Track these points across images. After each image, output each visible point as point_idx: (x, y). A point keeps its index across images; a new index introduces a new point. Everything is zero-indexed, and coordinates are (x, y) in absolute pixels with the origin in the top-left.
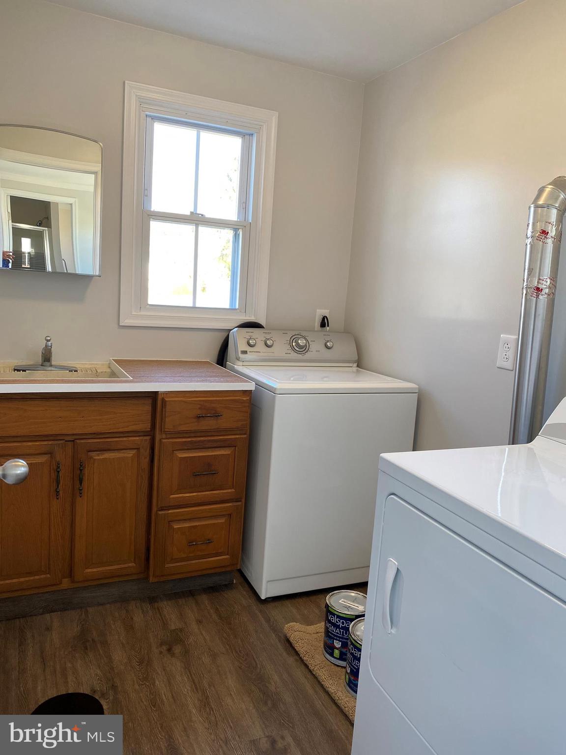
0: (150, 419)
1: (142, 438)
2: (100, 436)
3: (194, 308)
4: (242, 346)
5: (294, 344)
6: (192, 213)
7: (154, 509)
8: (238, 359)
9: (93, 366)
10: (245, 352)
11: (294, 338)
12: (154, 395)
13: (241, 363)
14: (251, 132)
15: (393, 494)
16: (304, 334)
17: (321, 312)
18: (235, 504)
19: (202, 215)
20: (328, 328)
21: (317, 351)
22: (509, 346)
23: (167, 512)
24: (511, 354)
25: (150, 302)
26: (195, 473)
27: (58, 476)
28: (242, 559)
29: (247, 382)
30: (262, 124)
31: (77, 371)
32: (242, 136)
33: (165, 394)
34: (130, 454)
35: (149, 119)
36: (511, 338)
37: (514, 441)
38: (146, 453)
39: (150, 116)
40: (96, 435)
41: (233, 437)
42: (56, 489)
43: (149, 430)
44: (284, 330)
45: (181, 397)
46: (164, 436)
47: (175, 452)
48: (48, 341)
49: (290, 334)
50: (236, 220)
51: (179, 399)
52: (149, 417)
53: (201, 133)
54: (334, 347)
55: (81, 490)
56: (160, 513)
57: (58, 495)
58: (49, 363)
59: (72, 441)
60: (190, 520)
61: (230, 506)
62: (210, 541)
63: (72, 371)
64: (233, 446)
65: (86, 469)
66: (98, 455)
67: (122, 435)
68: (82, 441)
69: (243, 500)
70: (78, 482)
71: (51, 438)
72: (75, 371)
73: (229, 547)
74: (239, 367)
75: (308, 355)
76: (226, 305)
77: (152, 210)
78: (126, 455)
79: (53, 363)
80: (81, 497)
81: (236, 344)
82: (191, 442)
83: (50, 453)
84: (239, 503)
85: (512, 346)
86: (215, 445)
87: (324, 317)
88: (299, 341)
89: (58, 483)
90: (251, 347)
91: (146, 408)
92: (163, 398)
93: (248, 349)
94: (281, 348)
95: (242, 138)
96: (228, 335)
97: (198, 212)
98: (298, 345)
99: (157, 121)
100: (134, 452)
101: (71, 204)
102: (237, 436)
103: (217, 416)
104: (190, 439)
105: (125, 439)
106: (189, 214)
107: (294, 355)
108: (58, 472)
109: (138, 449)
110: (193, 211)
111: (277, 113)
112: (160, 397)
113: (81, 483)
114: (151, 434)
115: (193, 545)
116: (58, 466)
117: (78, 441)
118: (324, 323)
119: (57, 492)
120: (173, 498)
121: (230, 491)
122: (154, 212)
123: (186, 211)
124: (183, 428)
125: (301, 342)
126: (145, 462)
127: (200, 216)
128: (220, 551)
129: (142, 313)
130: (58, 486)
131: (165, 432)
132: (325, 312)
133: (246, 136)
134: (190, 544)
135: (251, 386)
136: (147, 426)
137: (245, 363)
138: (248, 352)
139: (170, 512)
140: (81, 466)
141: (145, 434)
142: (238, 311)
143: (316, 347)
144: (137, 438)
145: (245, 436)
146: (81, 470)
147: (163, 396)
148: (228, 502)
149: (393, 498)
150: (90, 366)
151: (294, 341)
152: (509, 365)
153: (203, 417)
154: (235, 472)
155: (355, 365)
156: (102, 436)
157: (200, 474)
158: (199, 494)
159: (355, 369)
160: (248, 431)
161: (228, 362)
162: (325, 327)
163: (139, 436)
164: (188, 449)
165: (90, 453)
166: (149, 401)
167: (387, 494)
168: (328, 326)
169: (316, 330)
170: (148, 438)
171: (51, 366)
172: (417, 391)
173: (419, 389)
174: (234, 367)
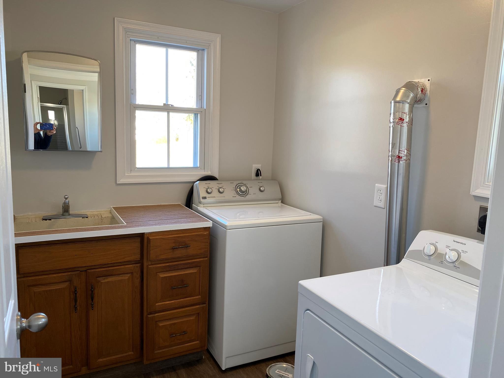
0: (140, 252)
1: (134, 265)
2: (104, 266)
3: (169, 169)
4: (203, 193)
5: (238, 190)
6: (164, 104)
7: (145, 314)
8: (200, 203)
9: (98, 213)
10: (204, 198)
11: (238, 186)
12: (141, 236)
13: (202, 205)
14: (203, 48)
15: (308, 310)
16: (244, 182)
17: (256, 166)
18: (202, 306)
19: (172, 105)
20: (261, 177)
21: (254, 194)
22: (381, 192)
23: (154, 315)
24: (383, 197)
25: (138, 166)
26: (172, 287)
27: (76, 296)
28: (208, 340)
29: (207, 221)
30: (210, 42)
31: (87, 217)
32: (197, 51)
33: (149, 235)
34: (126, 277)
35: (132, 42)
36: (383, 187)
37: (387, 263)
38: (137, 275)
39: (133, 40)
40: (102, 266)
41: (198, 260)
42: (75, 306)
43: (139, 259)
44: (230, 180)
45: (160, 235)
46: (150, 263)
47: (158, 274)
48: (66, 199)
49: (236, 183)
50: (196, 108)
51: (160, 237)
52: (139, 251)
53: (169, 50)
54: (265, 190)
55: (93, 305)
56: (149, 316)
57: (76, 310)
58: (68, 213)
59: (85, 271)
60: (170, 319)
61: (198, 308)
62: (185, 332)
63: (84, 218)
64: (199, 266)
65: (96, 290)
66: (104, 279)
67: (120, 264)
68: (93, 271)
69: (207, 303)
70: (91, 299)
71: (70, 270)
72: (86, 218)
73: (199, 336)
74: (201, 209)
75: (248, 197)
76: (191, 165)
77: (137, 103)
78: (123, 278)
79: (71, 212)
80: (93, 310)
81: (198, 193)
82: (169, 266)
83: (70, 281)
84: (204, 305)
85: (384, 192)
86: (186, 267)
87: (258, 169)
88: (242, 188)
89: (76, 301)
90: (209, 194)
91: (137, 244)
92: (148, 237)
93: (207, 195)
94: (229, 193)
95: (197, 52)
96: (193, 186)
97: (169, 103)
98: (241, 190)
99: (138, 43)
100: (129, 275)
101: (83, 90)
102: (201, 259)
103: (186, 246)
104: (168, 264)
105: (122, 267)
106: (163, 105)
107: (238, 198)
108: (76, 294)
109: (132, 273)
110: (165, 102)
111: (220, 35)
112: (146, 237)
113: (92, 300)
114: (141, 262)
115: (174, 336)
116: (75, 290)
117: (89, 271)
118: (258, 173)
119: (76, 308)
120: (159, 305)
121: (197, 297)
122: (138, 105)
123: (161, 103)
124: (163, 257)
125: (243, 188)
126: (137, 282)
127: (170, 106)
128: (192, 339)
129: (132, 174)
130: (76, 304)
131: (150, 260)
132: (259, 166)
133: (199, 51)
134: (171, 336)
135: (209, 224)
136: (138, 257)
137: (205, 205)
138: (207, 198)
139: (156, 315)
140: (92, 288)
141: (136, 262)
142: (199, 168)
143: (253, 191)
144: (131, 266)
145: (207, 259)
146: (92, 291)
147: (148, 236)
148: (197, 305)
149: (308, 312)
150: (97, 213)
151: (238, 188)
152: (382, 204)
153: (176, 248)
154: (201, 283)
155: (280, 201)
156: (106, 266)
157: (176, 287)
158: (176, 301)
159: (280, 204)
160: (209, 255)
161: (193, 205)
162: (259, 176)
163: (133, 264)
164: (167, 271)
165: (98, 279)
166: (139, 240)
167: (304, 310)
168: (261, 176)
169: (252, 179)
170: (139, 265)
171: (69, 215)
172: (322, 221)
173: (323, 219)
174: (197, 208)
